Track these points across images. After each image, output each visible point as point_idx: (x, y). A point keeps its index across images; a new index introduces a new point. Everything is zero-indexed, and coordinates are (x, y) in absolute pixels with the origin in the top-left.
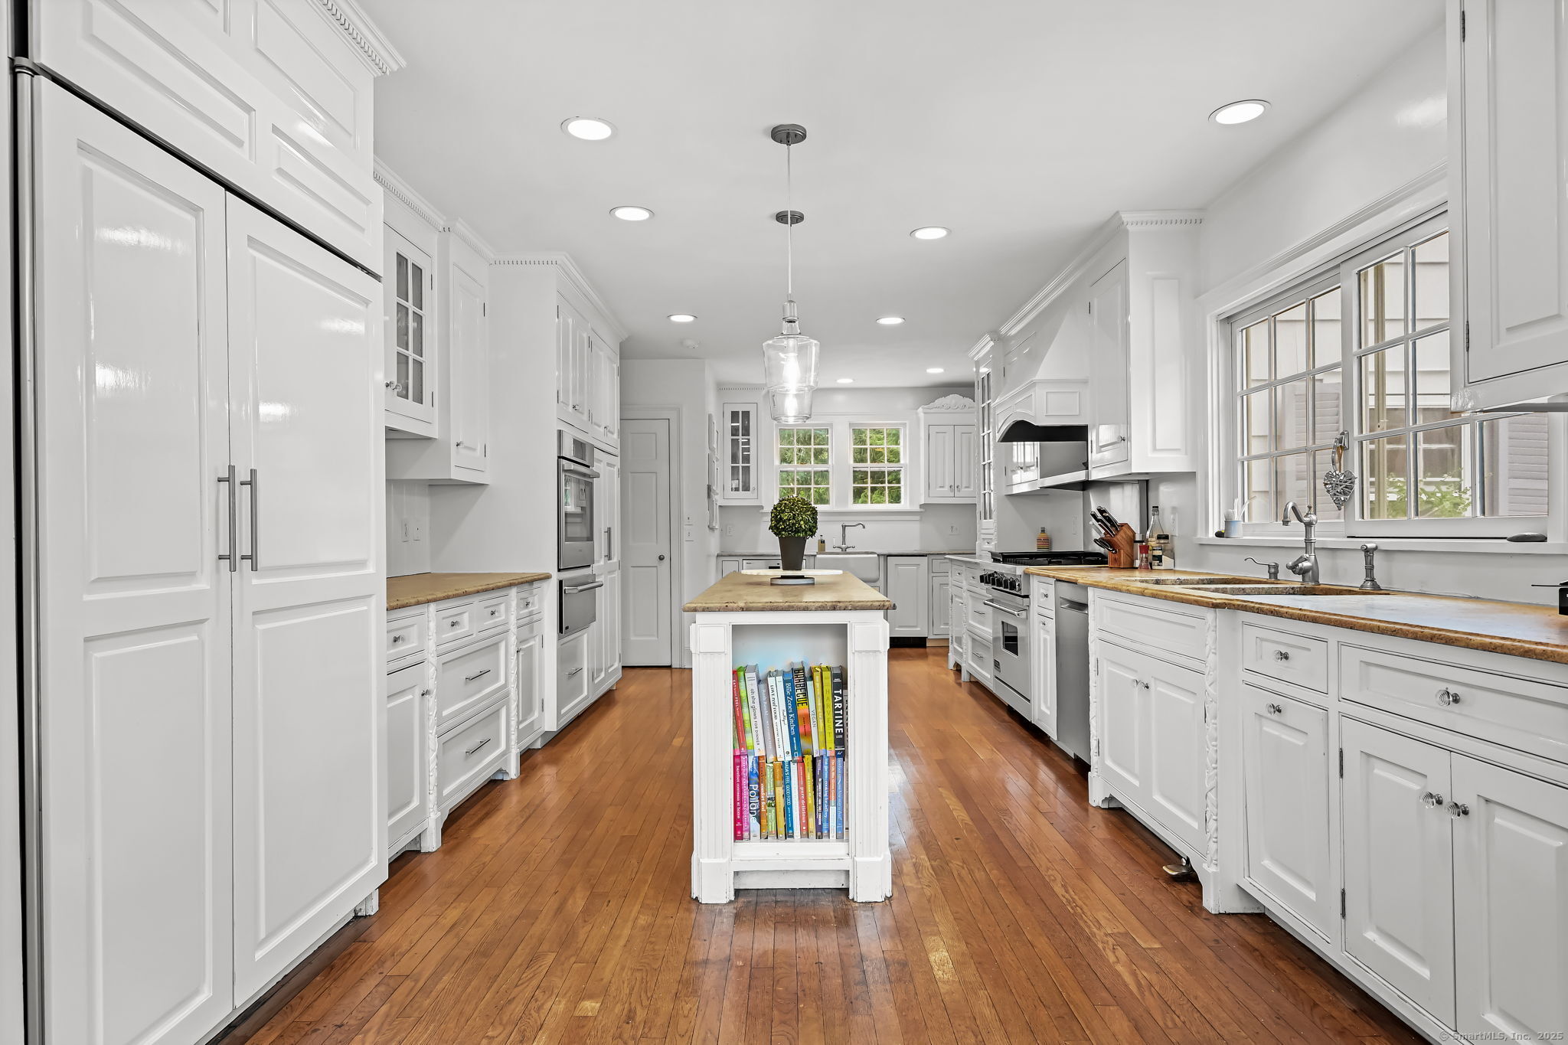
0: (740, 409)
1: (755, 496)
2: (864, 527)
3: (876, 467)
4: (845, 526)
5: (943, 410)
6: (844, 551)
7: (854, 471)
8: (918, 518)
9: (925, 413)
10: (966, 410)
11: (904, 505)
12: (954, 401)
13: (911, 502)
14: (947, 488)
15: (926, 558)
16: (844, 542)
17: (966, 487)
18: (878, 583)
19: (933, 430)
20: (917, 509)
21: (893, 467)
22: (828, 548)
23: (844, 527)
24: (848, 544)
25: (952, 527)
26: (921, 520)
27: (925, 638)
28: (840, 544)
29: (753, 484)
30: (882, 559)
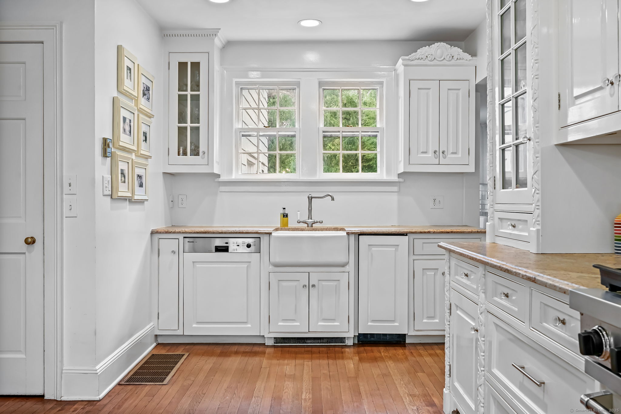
0: (189, 59)
1: (205, 161)
2: (333, 199)
3: (349, 131)
4: (312, 198)
5: (427, 62)
6: (311, 227)
7: (324, 137)
8: (395, 189)
9: (405, 66)
10: (453, 62)
11: (381, 174)
12: (439, 52)
13: (388, 172)
14: (430, 154)
15: (406, 238)
16: (310, 217)
17: (452, 153)
18: (347, 267)
19: (415, 85)
20: (395, 178)
21: (368, 131)
22: (292, 222)
23: (310, 199)
24: (315, 218)
25: (435, 200)
26: (398, 192)
27: (404, 336)
28: (305, 218)
29: (203, 148)
30: (352, 238)
